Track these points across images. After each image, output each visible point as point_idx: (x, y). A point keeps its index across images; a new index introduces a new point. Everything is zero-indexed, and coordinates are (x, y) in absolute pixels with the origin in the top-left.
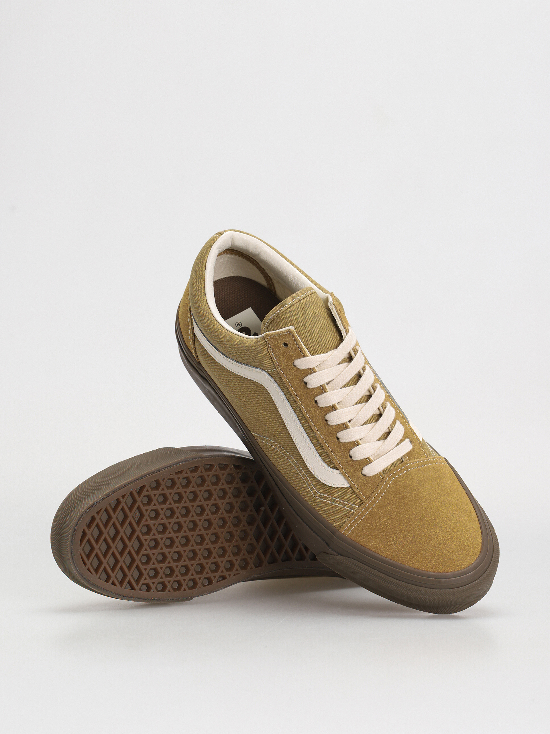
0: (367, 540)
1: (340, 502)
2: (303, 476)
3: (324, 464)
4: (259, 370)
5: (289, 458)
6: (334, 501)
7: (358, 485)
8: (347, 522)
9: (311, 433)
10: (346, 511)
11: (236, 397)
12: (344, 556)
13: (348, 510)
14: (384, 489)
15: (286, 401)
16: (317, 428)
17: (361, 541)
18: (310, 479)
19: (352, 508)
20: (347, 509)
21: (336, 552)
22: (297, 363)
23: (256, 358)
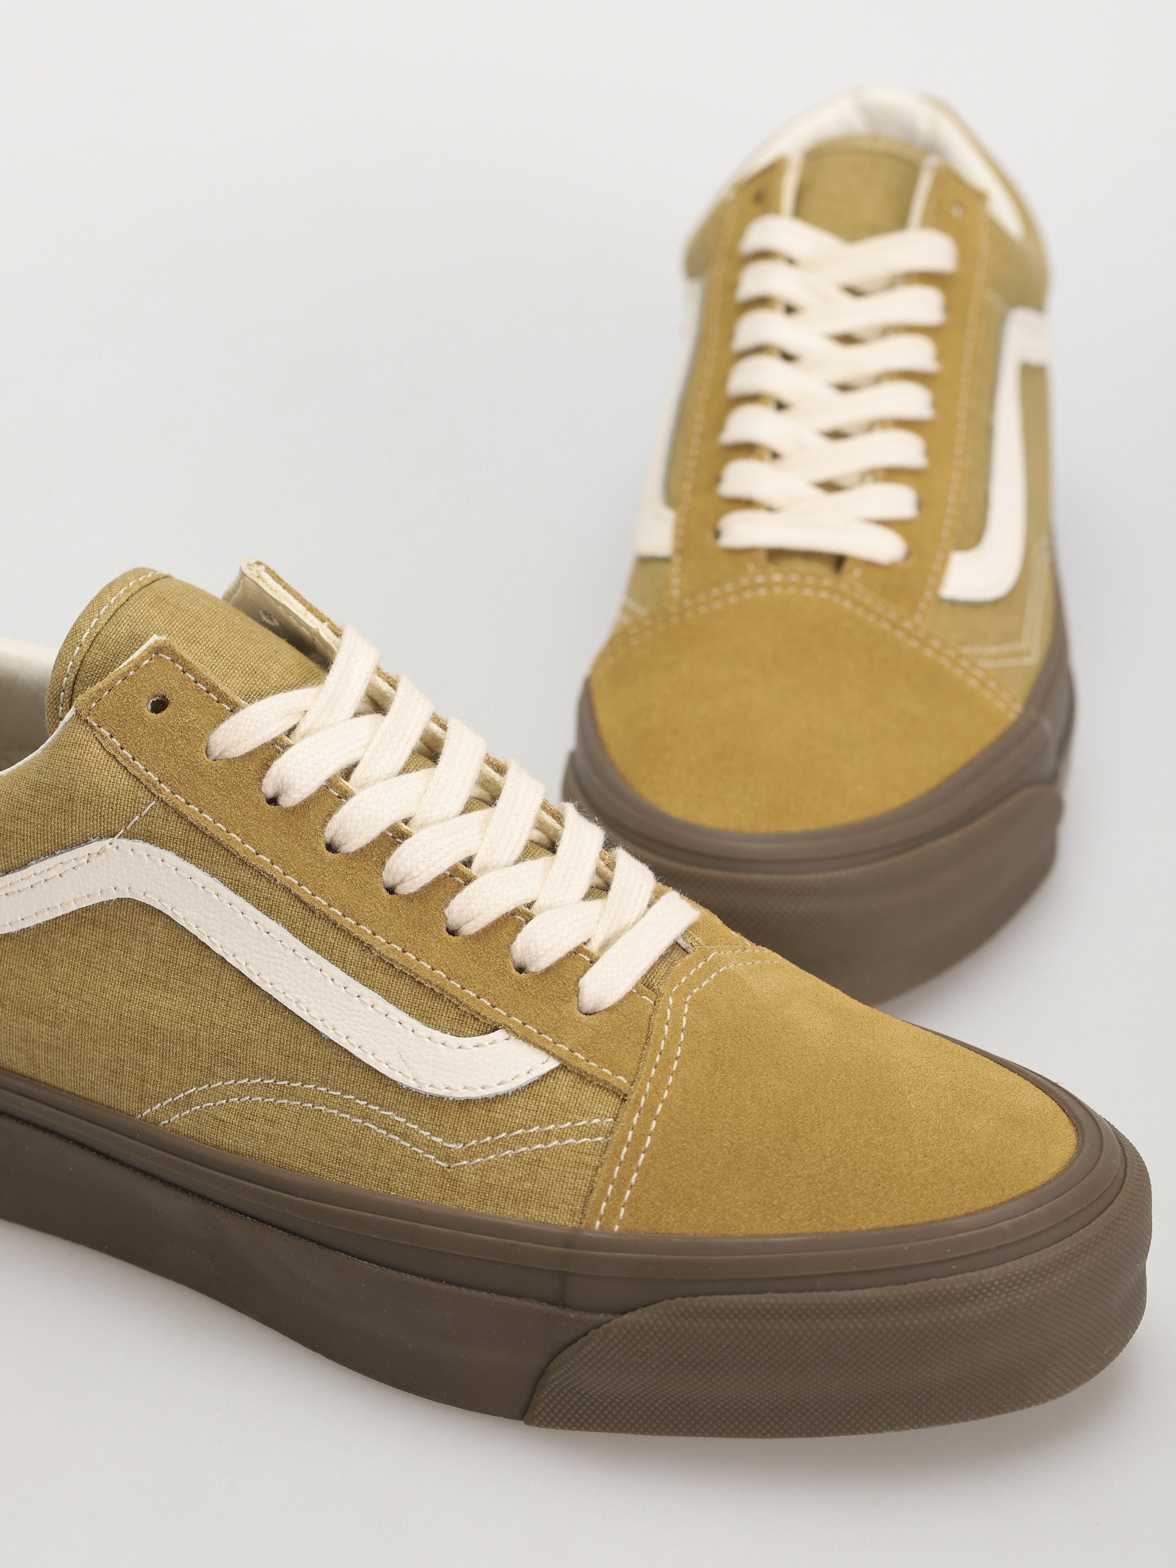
0: (695, 1210)
1: (548, 1133)
2: (382, 1123)
3: (437, 1035)
4: (95, 846)
5: (306, 1097)
6: (522, 1141)
7: (585, 1049)
8: (599, 1183)
9: (353, 953)
10: (578, 1150)
11: (41, 1020)
12: (634, 1310)
13: (583, 1143)
14: (674, 1031)
15: (227, 893)
16: (369, 924)
17: (674, 1222)
18: (409, 1119)
19: (597, 1131)
20: (580, 1142)
21: (601, 1312)
22: (219, 740)
23: (71, 799)
